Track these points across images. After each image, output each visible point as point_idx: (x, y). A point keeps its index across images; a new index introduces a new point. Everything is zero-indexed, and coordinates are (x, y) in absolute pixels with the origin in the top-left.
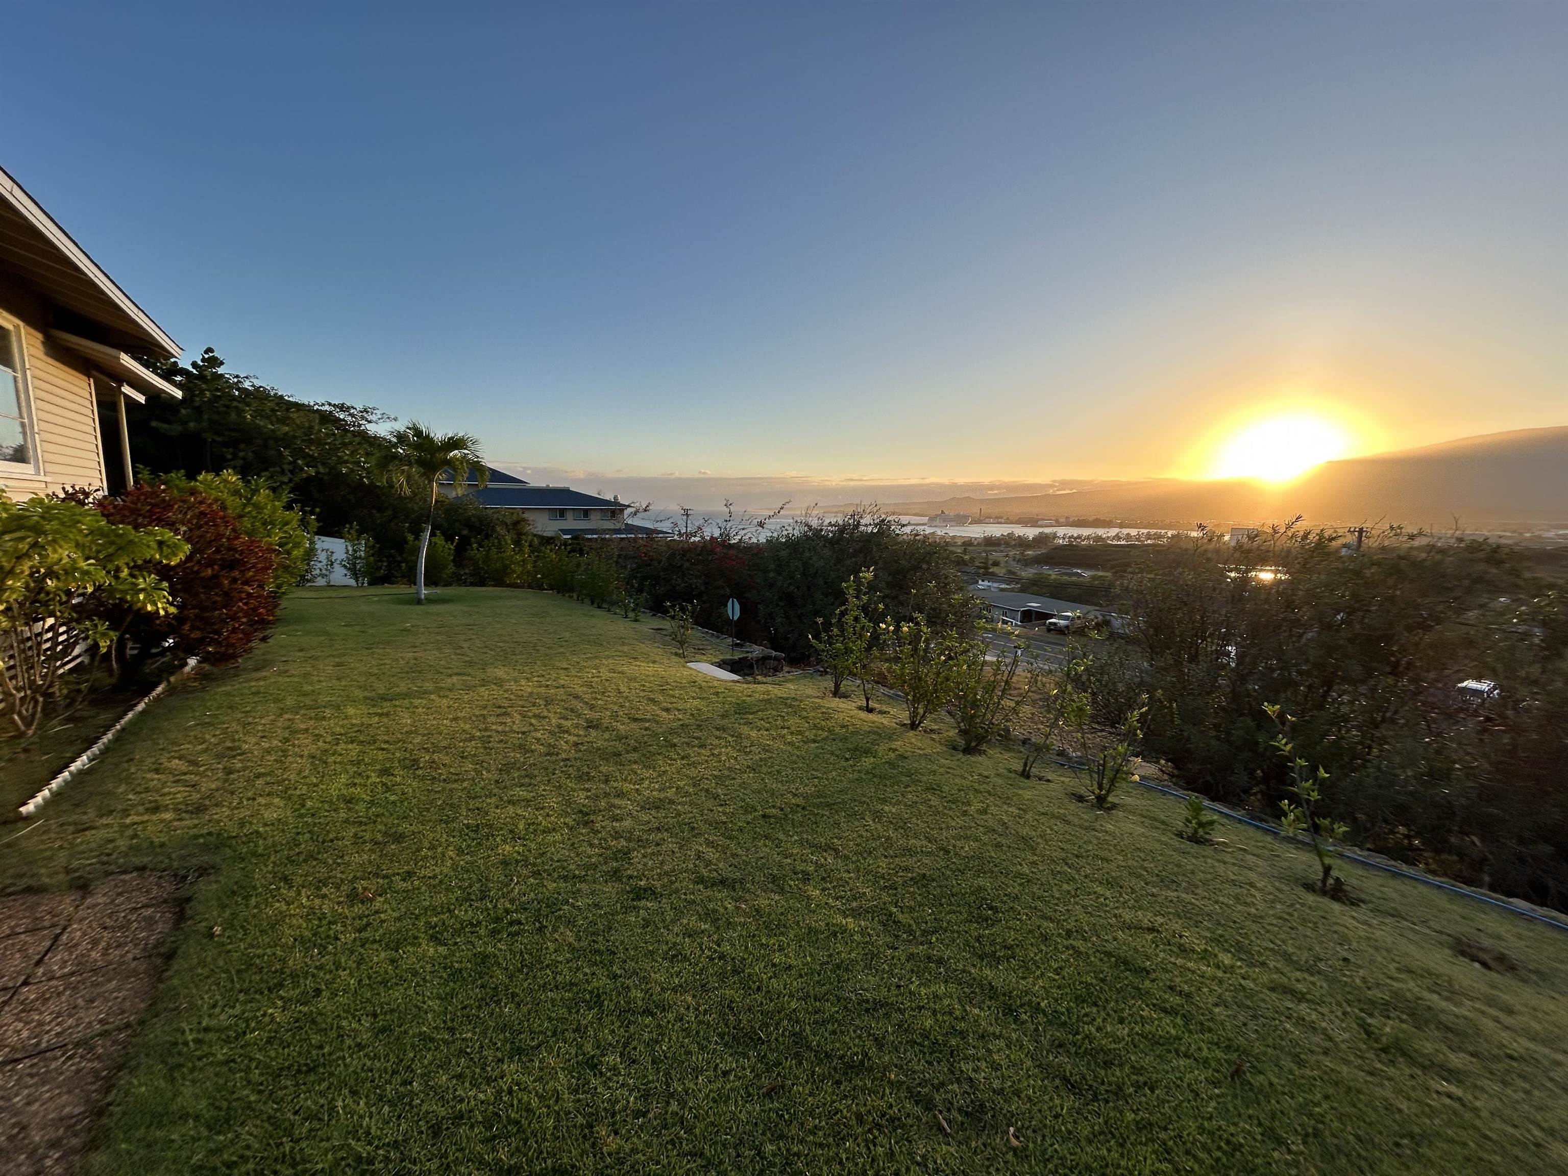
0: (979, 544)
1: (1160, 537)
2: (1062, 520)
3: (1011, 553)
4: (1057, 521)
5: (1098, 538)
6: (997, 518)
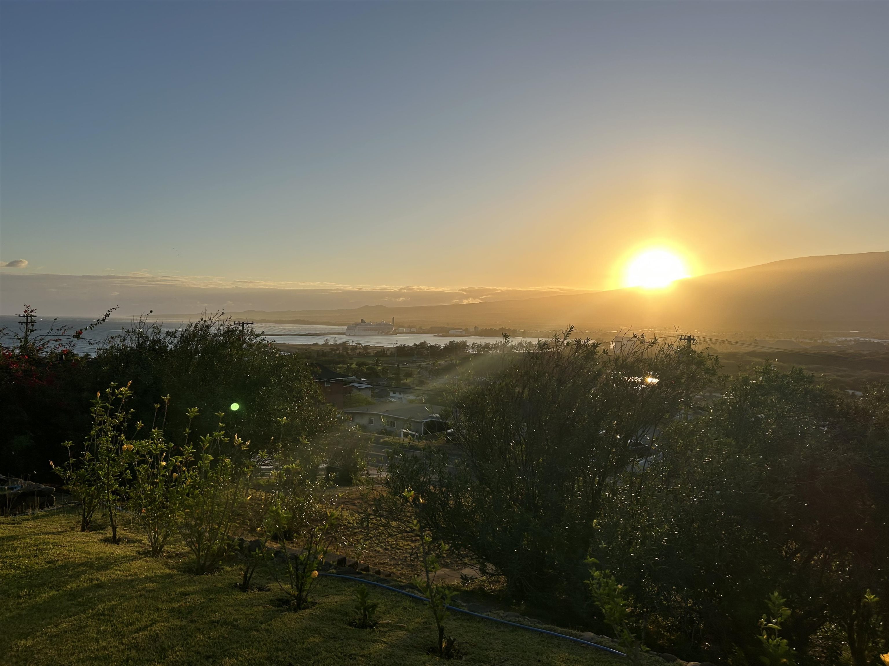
0: (392, 354)
2: (472, 329)
3: (424, 364)
4: (467, 330)
6: (409, 327)
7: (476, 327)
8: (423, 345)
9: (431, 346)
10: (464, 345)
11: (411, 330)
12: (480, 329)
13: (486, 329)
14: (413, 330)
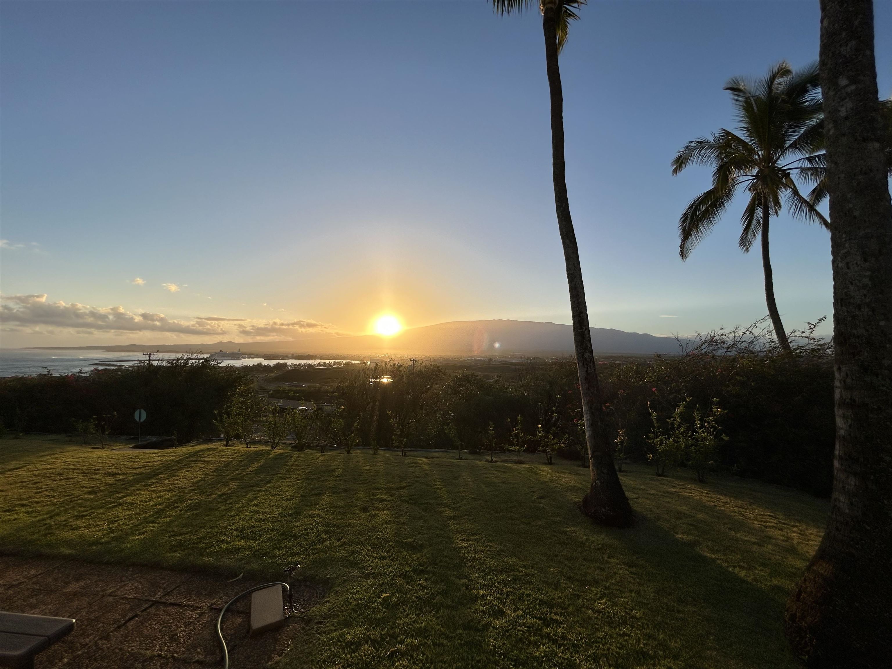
2: (290, 356)
4: (287, 356)
6: (250, 354)
7: (293, 354)
8: (260, 365)
9: (265, 365)
10: (286, 365)
11: (251, 356)
12: (295, 355)
14: (252, 356)
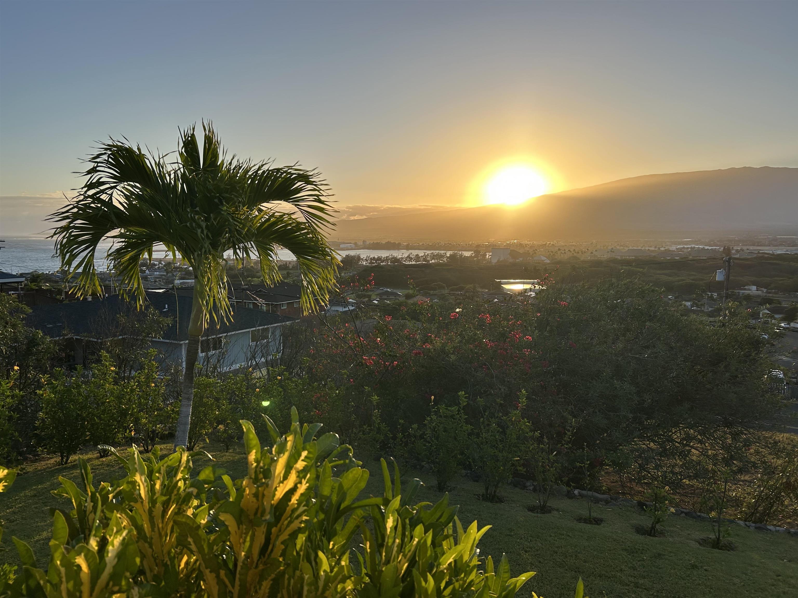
1: (441, 256)
2: (360, 243)
4: (355, 244)
5: (395, 260)
7: (364, 241)
10: (359, 258)
12: (367, 243)
13: (374, 242)
